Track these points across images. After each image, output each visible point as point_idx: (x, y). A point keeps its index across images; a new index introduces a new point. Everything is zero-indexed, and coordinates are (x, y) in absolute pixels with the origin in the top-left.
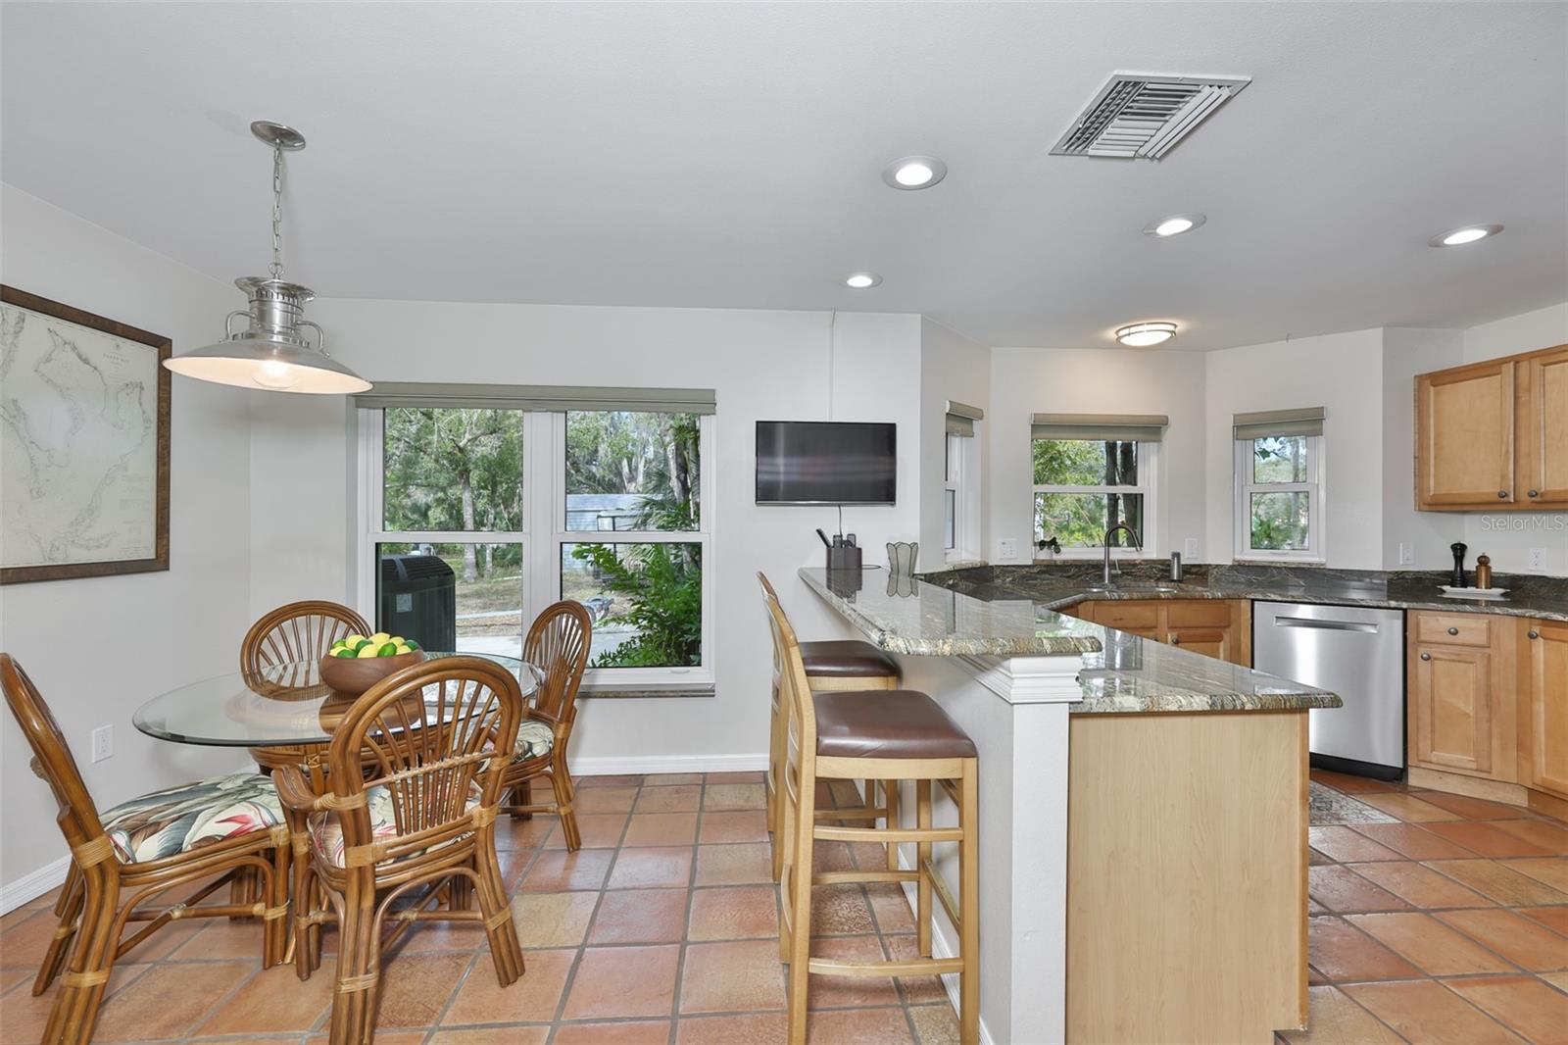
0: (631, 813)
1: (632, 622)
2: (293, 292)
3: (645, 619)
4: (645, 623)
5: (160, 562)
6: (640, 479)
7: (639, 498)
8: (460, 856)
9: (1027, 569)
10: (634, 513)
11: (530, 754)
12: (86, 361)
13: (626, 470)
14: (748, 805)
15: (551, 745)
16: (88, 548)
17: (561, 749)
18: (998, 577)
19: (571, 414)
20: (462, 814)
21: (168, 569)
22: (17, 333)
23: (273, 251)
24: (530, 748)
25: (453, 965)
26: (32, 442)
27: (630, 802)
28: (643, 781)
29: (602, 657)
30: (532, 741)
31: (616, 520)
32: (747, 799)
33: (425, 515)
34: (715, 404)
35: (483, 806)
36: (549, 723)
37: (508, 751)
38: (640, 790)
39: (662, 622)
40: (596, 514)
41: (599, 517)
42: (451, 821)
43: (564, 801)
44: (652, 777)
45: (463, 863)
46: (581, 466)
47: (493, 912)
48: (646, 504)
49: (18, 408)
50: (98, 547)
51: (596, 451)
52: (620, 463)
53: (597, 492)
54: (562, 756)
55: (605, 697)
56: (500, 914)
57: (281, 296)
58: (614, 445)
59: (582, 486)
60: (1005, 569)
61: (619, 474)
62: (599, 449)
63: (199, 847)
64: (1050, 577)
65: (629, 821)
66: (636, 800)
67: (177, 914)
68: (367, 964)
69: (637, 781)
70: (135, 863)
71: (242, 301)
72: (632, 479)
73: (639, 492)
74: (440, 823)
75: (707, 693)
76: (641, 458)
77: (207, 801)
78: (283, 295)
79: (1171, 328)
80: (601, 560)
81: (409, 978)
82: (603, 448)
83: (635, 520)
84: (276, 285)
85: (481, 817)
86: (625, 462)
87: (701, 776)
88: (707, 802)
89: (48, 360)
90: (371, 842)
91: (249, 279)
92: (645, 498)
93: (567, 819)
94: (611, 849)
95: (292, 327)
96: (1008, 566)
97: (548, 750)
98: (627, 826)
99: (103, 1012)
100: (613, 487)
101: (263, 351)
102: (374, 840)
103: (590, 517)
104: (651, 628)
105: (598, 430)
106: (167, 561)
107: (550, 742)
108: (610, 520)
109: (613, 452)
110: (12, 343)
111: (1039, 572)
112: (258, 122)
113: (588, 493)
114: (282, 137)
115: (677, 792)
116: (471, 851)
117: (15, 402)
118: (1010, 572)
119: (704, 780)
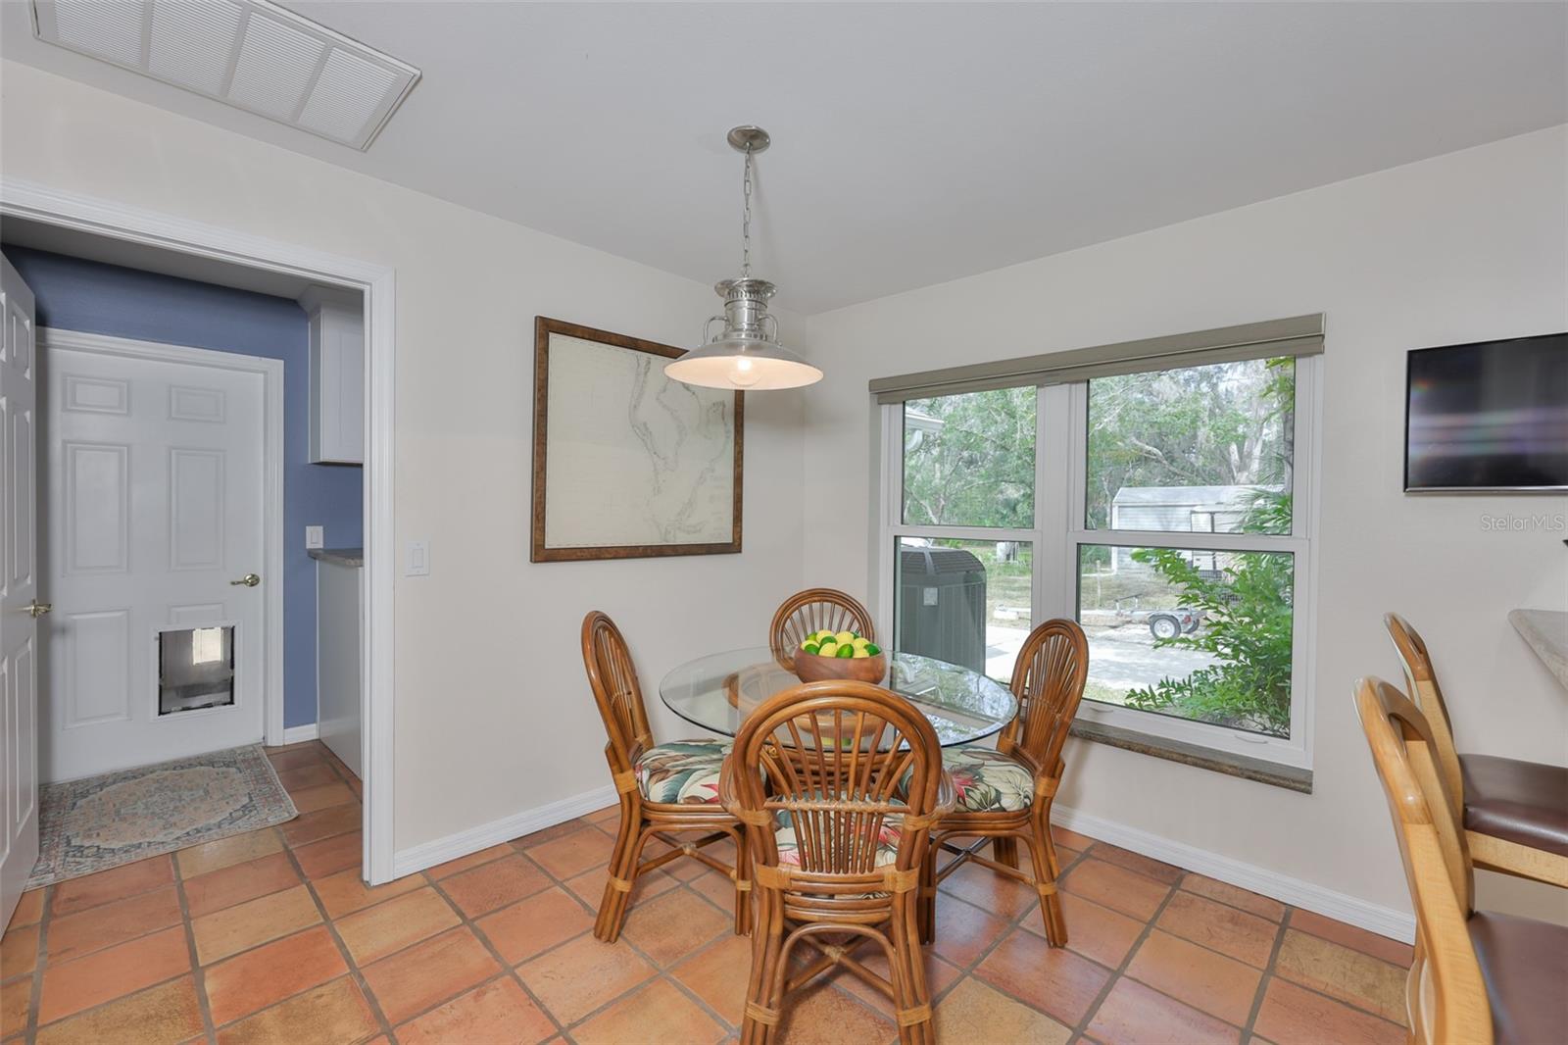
0: (1151, 924)
1: (1207, 647)
2: (758, 288)
3: (1226, 646)
4: (1228, 651)
5: (733, 547)
6: (1255, 466)
7: (1248, 490)
8: (875, 917)
10: (1238, 508)
11: (997, 805)
13: (1235, 457)
14: (1370, 1003)
15: (1027, 801)
16: (688, 533)
17: (1042, 808)
19: (1094, 383)
20: (871, 869)
21: (740, 552)
22: (646, 373)
23: (743, 252)
24: (998, 799)
25: (875, 1034)
26: (655, 453)
27: (1153, 907)
28: (1181, 879)
29: (1162, 685)
30: (1001, 791)
31: (1216, 516)
32: (1369, 989)
33: (1014, 510)
34: (1323, 336)
35: (898, 869)
36: (1031, 769)
37: (926, 810)
38: (1172, 892)
39: (1253, 654)
40: (1190, 509)
41: (1193, 512)
42: (858, 874)
43: (1045, 878)
44: (1197, 878)
45: (874, 925)
46: (1176, 455)
47: (907, 1004)
48: (1257, 497)
49: (647, 429)
50: (694, 532)
51: (1195, 436)
52: (1227, 449)
53: (1195, 484)
54: (1045, 818)
55: (1129, 749)
56: (915, 1009)
57: (748, 295)
58: (1219, 428)
59: (1176, 478)
61: (1225, 460)
62: (1199, 433)
63: (689, 803)
65: (1144, 935)
66: (1163, 906)
67: (688, 851)
68: (770, 998)
69: (1172, 875)
70: (649, 801)
71: (718, 306)
72: (1243, 466)
73: (1252, 483)
74: (846, 872)
75: (1297, 782)
76: (1257, 440)
77: (701, 762)
78: (750, 293)
80: (1168, 565)
81: (831, 1022)
82: (1203, 432)
83: (1240, 518)
84: (745, 283)
85: (895, 880)
86: (1234, 447)
87: (1283, 908)
88: (1284, 960)
89: (665, 391)
90: (777, 866)
91: (722, 284)
92: (1254, 489)
93: (1047, 900)
94: (1108, 969)
95: (757, 324)
97: (1023, 806)
98: (1139, 943)
99: (627, 918)
100: (1217, 474)
101: (732, 348)
102: (780, 864)
103: (1183, 512)
104: (1235, 657)
105: (1197, 412)
106: (740, 544)
107: (1027, 797)
108: (1208, 516)
109: (1217, 436)
110: (644, 381)
112: (731, 131)
113: (1188, 485)
114: (751, 140)
115: (1233, 920)
116: (887, 915)
117: (645, 424)
119: (1287, 917)
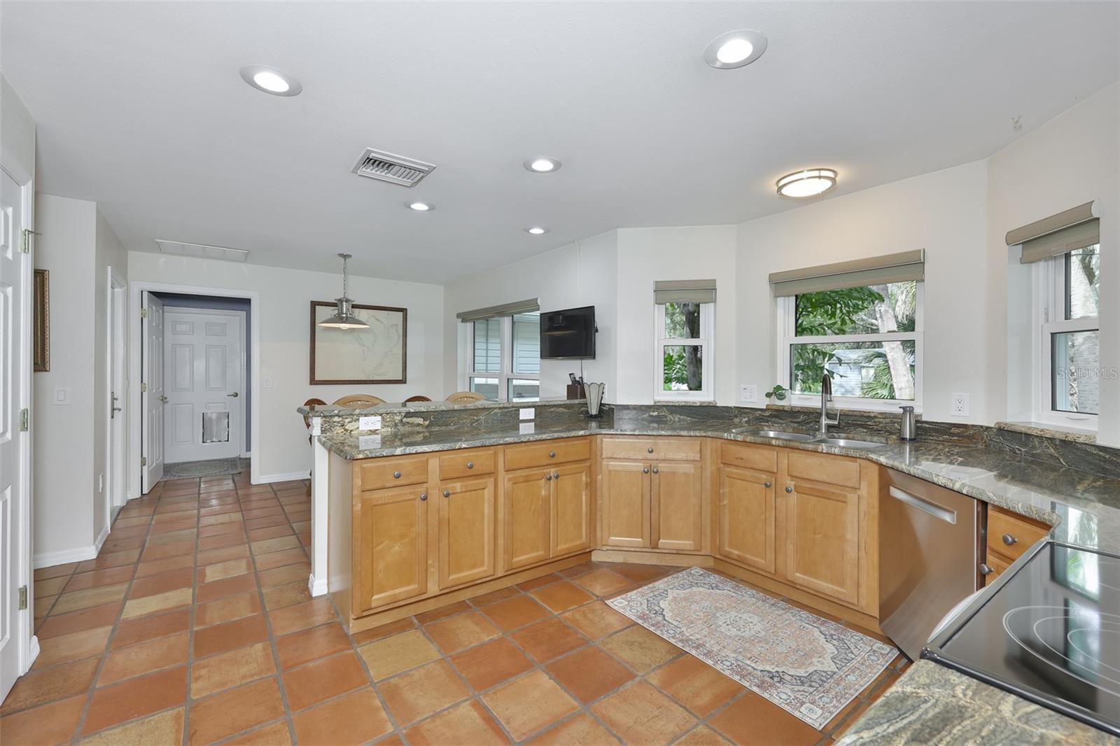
5: (402, 381)
9: (759, 412)
12: (378, 320)
18: (736, 416)
21: (406, 383)
50: (383, 375)
60: (741, 411)
64: (781, 421)
79: (831, 174)
95: (349, 311)
96: (744, 408)
101: (342, 320)
106: (406, 380)
111: (770, 416)
118: (746, 413)
